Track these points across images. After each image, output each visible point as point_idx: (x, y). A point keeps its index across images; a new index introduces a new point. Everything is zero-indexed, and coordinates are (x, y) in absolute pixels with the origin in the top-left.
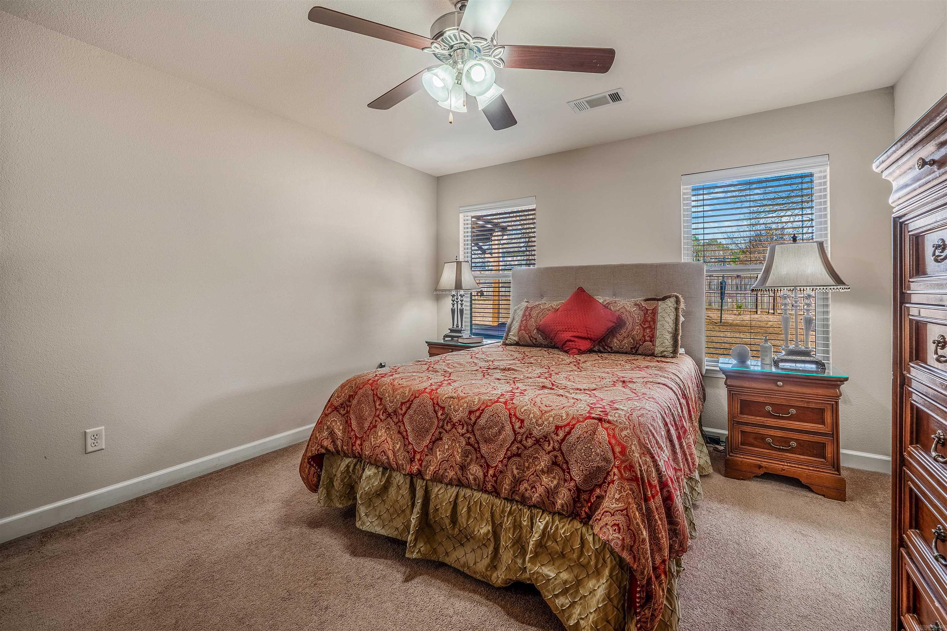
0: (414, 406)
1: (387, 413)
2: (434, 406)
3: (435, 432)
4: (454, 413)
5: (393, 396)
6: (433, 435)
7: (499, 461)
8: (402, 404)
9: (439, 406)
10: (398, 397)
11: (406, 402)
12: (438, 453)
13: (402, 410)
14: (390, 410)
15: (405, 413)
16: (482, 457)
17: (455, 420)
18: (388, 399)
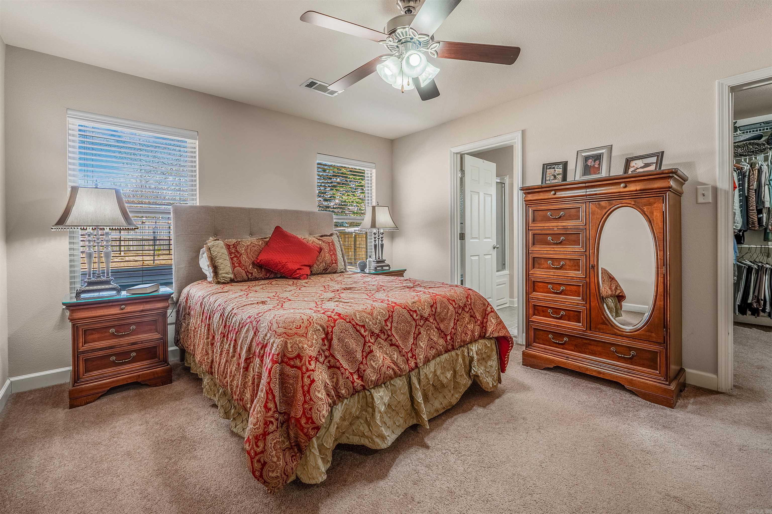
0: (395, 319)
1: (376, 335)
2: (409, 313)
3: (415, 331)
4: (423, 311)
5: (373, 319)
6: (414, 333)
7: (452, 329)
8: (386, 321)
9: (412, 311)
10: (379, 317)
11: (388, 319)
12: (421, 344)
13: (388, 326)
14: (377, 331)
15: (391, 328)
16: (442, 331)
17: (426, 315)
18: (371, 323)
